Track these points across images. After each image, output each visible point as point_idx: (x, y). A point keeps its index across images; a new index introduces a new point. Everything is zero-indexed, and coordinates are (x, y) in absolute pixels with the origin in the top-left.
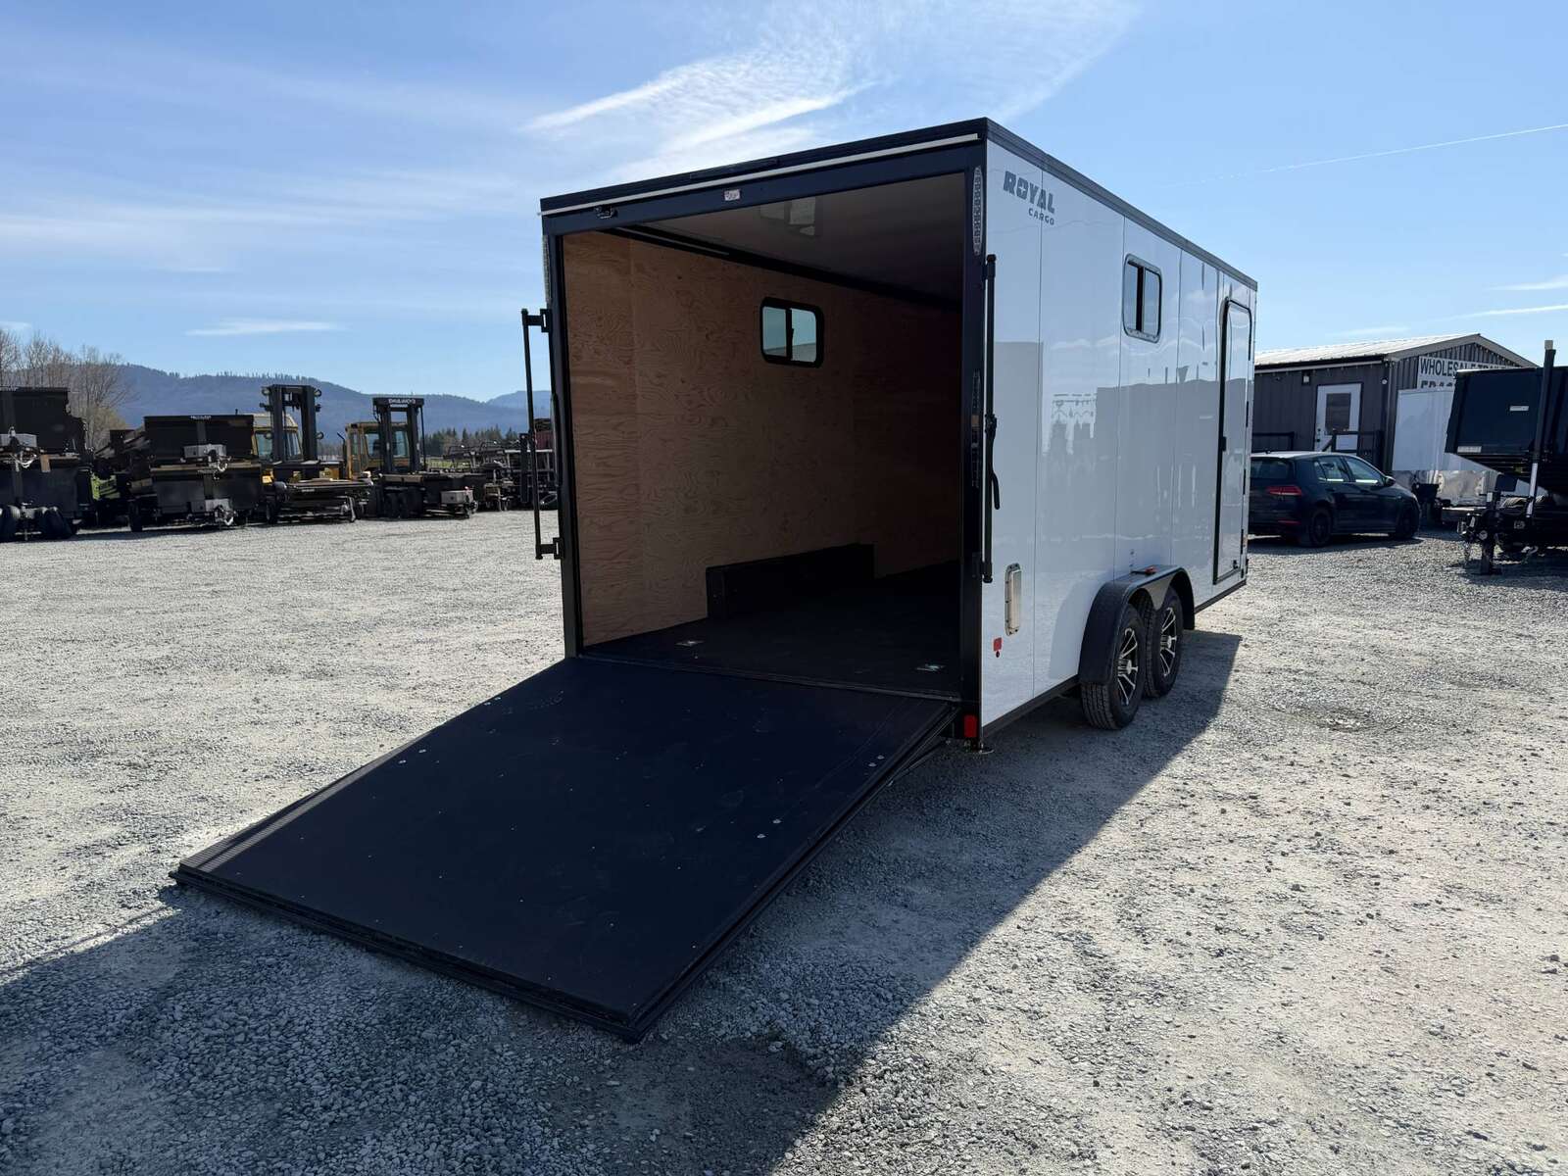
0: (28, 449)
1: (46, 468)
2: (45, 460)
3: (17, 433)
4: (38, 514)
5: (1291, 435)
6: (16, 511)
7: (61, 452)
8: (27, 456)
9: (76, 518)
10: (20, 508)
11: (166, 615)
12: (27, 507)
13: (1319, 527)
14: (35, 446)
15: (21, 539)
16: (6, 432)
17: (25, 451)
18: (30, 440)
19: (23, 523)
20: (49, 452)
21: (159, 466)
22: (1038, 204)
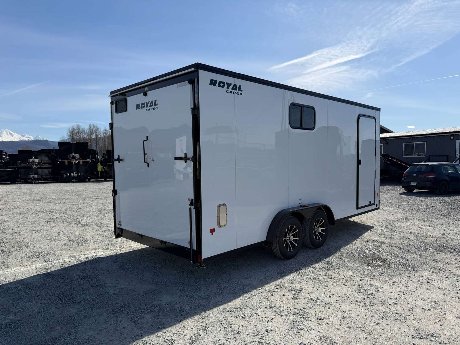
0: (77, 158)
1: (81, 163)
2: (81, 161)
3: (74, 154)
4: (78, 175)
5: (447, 156)
6: (72, 175)
7: (86, 159)
8: (76, 160)
9: (89, 177)
10: (73, 174)
11: (76, 205)
12: (75, 173)
13: (443, 188)
14: (79, 157)
15: (73, 182)
16: (72, 154)
17: (76, 159)
18: (78, 156)
19: (74, 178)
20: (83, 159)
21: (109, 163)
22: (232, 89)
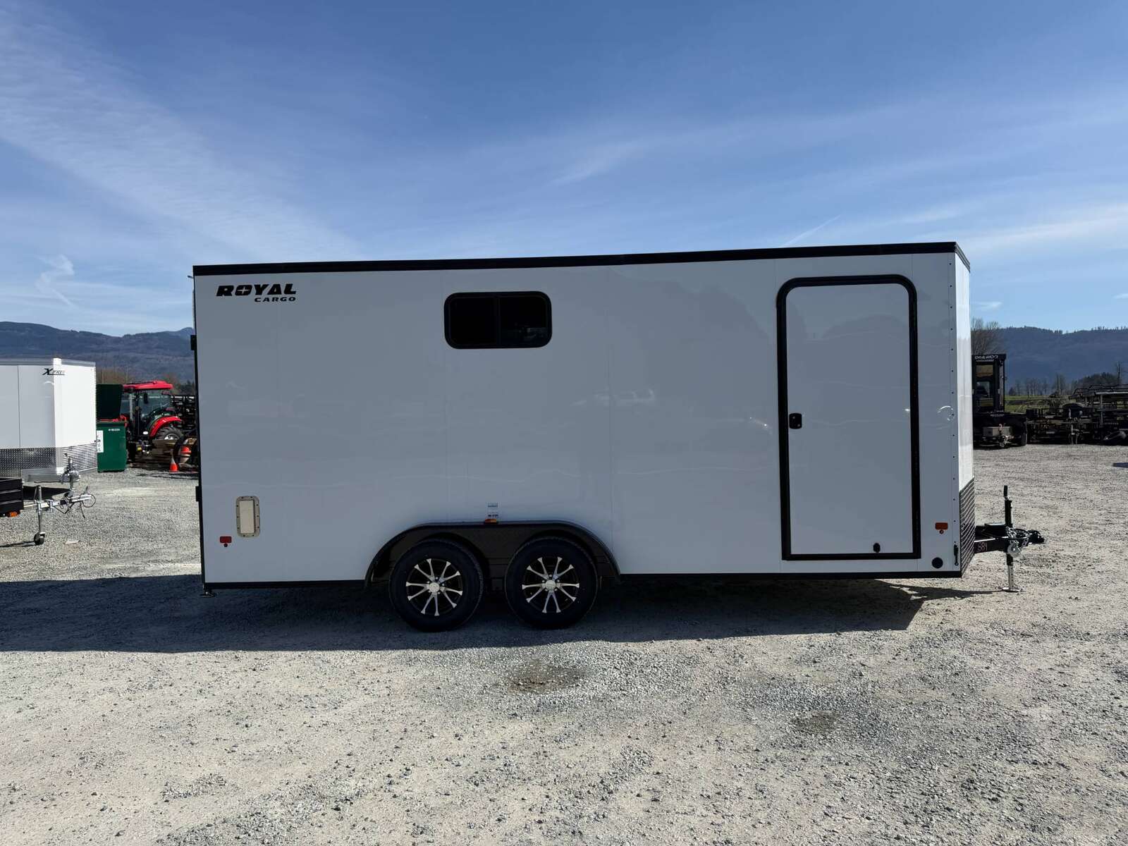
22: (269, 293)
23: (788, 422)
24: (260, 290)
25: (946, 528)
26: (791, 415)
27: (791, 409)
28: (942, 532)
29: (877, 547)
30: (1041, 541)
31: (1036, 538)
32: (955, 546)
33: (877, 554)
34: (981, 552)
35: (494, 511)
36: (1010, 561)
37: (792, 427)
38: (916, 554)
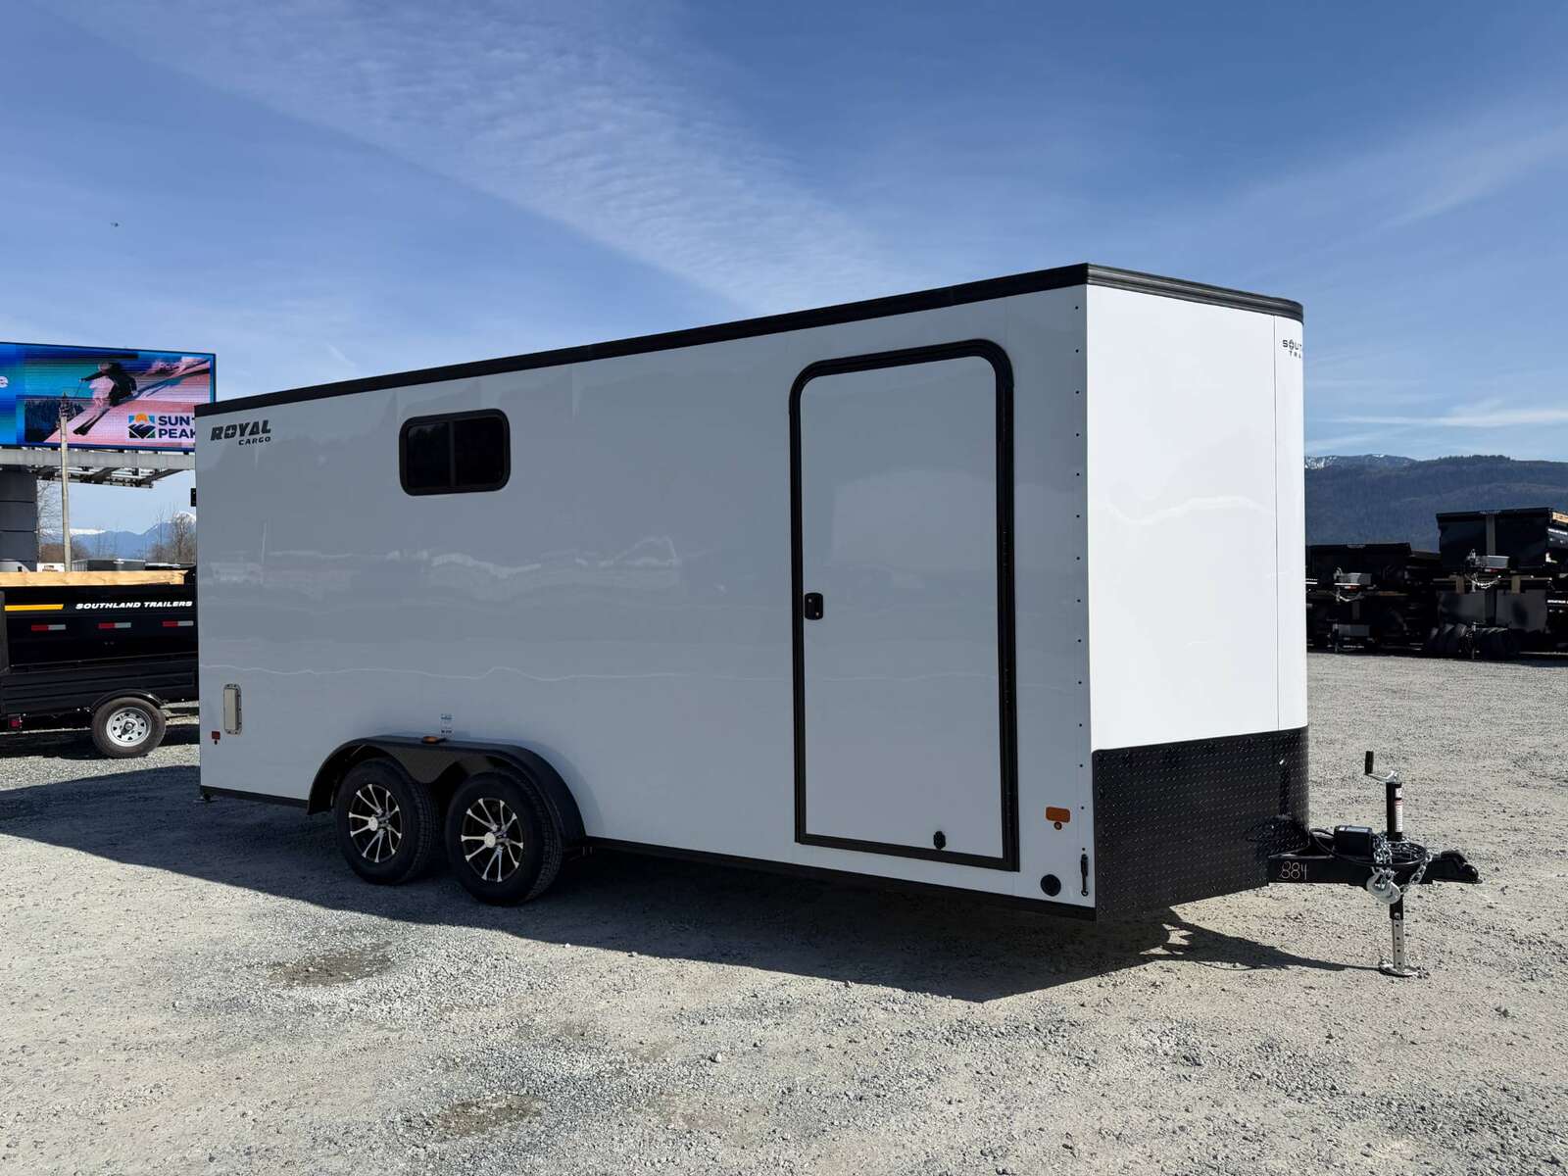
22: (250, 434)
23: (807, 607)
24: (243, 429)
25: (1067, 820)
26: (809, 596)
27: (808, 588)
28: (1058, 826)
29: (940, 838)
30: (1469, 876)
31: (1453, 868)
32: (1084, 858)
33: (939, 851)
34: (1290, 880)
35: (448, 725)
36: (1397, 910)
37: (806, 617)
38: (1010, 861)
